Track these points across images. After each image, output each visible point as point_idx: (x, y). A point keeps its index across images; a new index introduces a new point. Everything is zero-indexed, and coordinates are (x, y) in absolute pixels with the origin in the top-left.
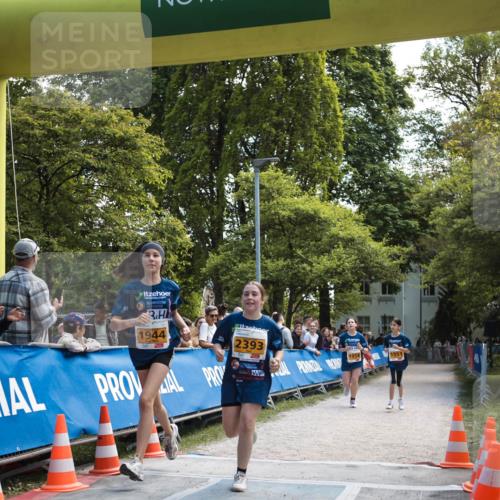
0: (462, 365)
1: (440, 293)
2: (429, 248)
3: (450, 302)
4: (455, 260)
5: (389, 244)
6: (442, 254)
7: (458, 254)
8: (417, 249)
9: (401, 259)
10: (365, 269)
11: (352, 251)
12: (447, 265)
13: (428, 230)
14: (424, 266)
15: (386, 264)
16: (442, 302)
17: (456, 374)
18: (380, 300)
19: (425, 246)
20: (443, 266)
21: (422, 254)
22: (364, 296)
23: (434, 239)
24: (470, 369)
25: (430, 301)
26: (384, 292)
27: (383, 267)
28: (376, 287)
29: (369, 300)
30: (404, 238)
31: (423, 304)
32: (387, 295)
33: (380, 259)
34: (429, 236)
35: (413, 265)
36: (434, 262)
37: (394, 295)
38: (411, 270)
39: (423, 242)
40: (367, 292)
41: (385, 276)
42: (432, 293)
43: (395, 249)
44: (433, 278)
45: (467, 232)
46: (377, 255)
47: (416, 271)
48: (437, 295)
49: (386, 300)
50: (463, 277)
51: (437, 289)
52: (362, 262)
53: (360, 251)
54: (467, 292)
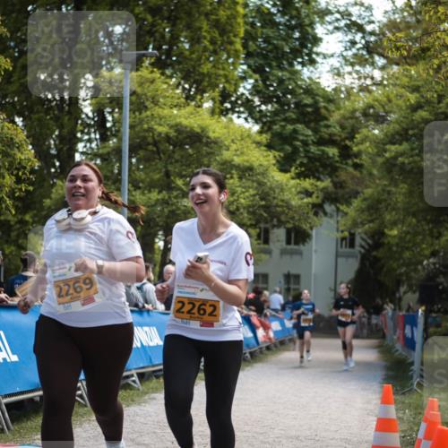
0: (388, 342)
1: (362, 247)
2: (351, 185)
3: (375, 257)
4: (385, 200)
5: (298, 176)
6: (368, 192)
7: (389, 192)
8: (335, 184)
9: (314, 196)
10: (266, 208)
11: (249, 183)
12: (374, 208)
13: (350, 162)
14: (343, 208)
15: (293, 203)
16: (364, 258)
17: (380, 352)
18: (283, 252)
19: (344, 181)
20: (369, 208)
21: (340, 192)
22: (262, 246)
23: (357, 173)
24: (399, 346)
25: (348, 256)
26: (288, 242)
27: (289, 207)
28: (279, 234)
29: (269, 252)
30: (317, 171)
31: (340, 260)
32: (292, 247)
33: (286, 196)
34: (351, 169)
35: (329, 208)
36: (356, 203)
37: (301, 247)
38: (325, 214)
39: (343, 176)
40: (266, 241)
41: (293, 218)
42: (352, 245)
43: (307, 184)
44: (355, 224)
45: (403, 163)
46: (282, 190)
47: (331, 216)
48: (357, 248)
49: (292, 253)
50: (394, 224)
51: (358, 241)
52: (262, 199)
53: (260, 184)
54: (397, 245)
